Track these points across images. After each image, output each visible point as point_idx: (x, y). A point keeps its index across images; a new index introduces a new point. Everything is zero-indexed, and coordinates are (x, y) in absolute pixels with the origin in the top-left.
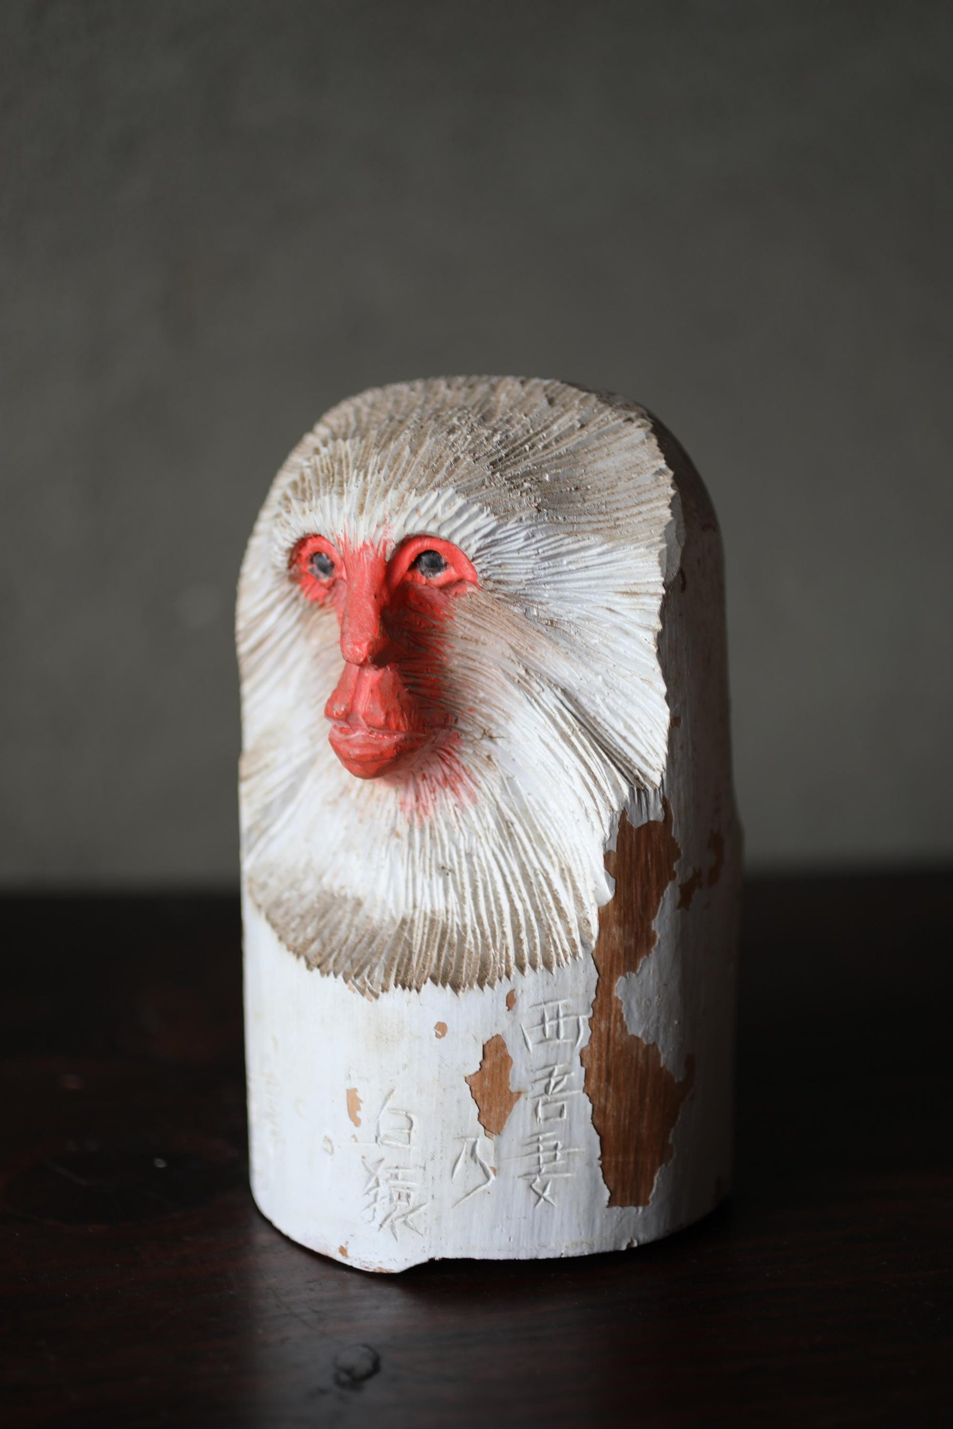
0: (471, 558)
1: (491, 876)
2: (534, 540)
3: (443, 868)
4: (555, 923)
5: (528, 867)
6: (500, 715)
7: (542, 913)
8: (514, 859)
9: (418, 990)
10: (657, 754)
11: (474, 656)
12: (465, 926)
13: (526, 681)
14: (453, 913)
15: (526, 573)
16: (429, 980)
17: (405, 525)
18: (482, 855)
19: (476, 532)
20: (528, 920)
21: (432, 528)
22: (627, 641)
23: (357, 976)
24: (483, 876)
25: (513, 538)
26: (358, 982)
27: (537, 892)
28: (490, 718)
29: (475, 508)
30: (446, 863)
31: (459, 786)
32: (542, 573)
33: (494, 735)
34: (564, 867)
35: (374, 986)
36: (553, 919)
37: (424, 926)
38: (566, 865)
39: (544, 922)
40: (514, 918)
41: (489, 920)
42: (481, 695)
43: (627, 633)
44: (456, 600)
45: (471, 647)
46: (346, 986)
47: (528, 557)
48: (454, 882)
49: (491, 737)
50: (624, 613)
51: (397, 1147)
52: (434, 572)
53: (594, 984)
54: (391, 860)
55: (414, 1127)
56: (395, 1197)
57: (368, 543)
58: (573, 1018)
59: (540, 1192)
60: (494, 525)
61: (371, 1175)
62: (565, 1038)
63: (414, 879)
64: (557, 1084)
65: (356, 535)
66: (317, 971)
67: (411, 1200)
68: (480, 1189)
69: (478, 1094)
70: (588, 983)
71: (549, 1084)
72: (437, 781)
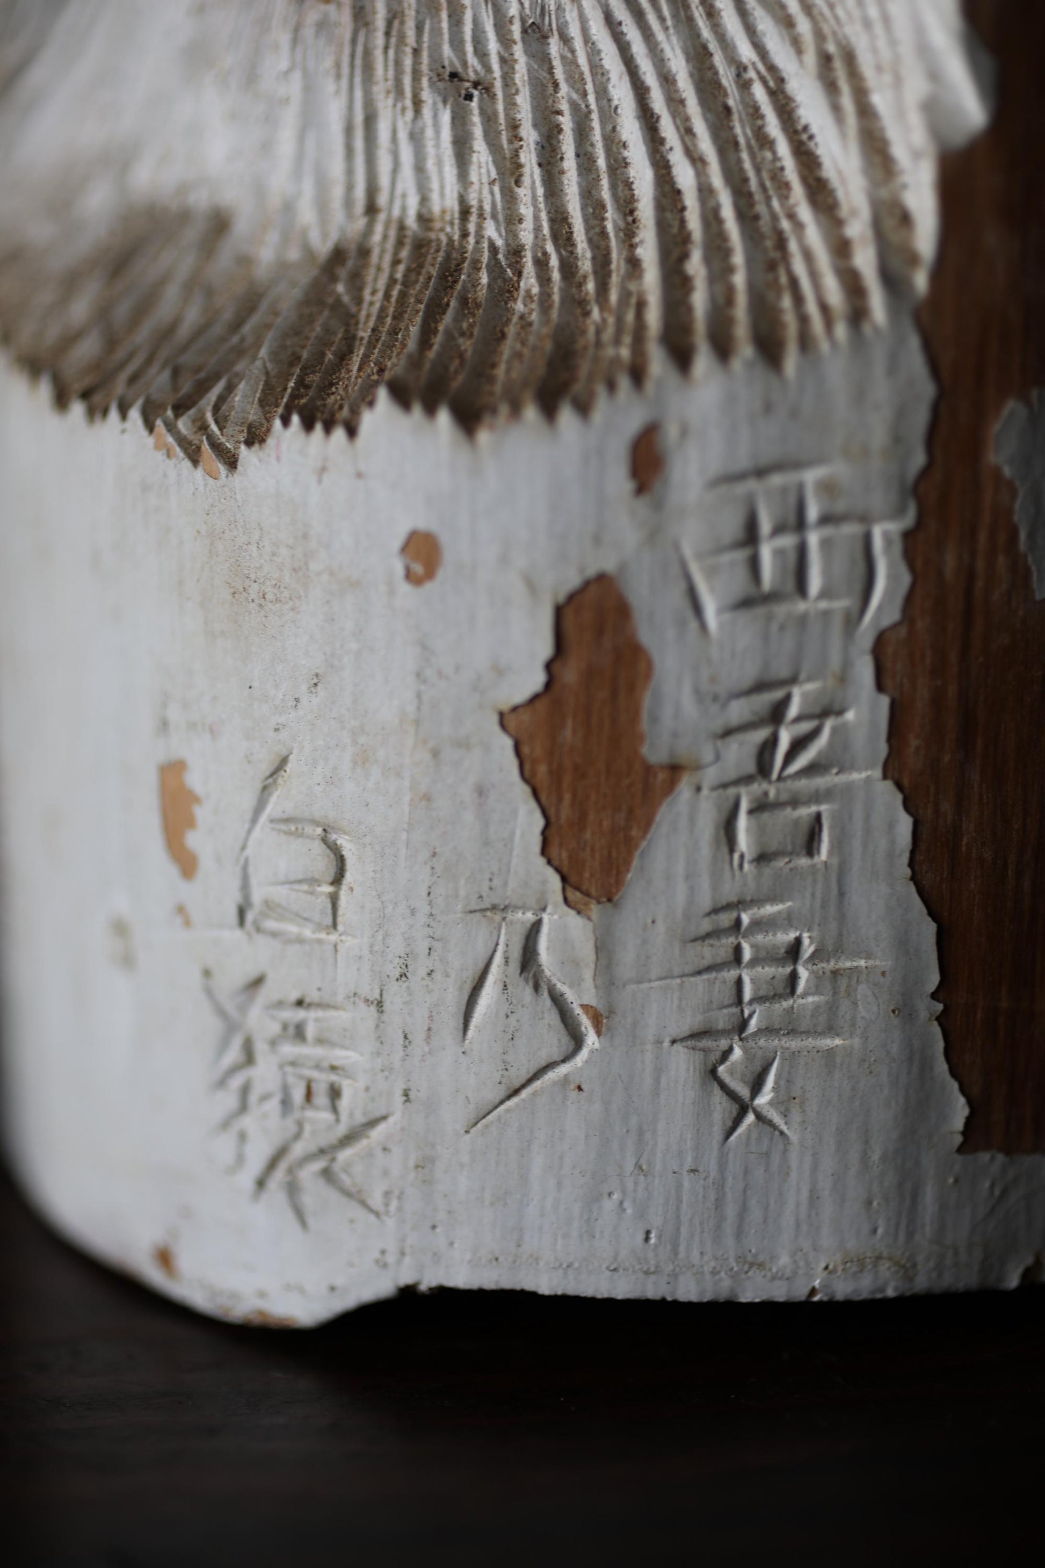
1: (602, 93)
3: (454, 75)
4: (799, 226)
5: (718, 60)
7: (758, 197)
8: (671, 31)
9: (352, 432)
12: (516, 252)
14: (481, 216)
16: (382, 394)
18: (574, 31)
20: (712, 218)
23: (180, 408)
24: (575, 96)
26: (183, 425)
27: (745, 134)
30: (465, 64)
34: (831, 48)
35: (229, 430)
36: (792, 216)
37: (396, 262)
38: (838, 43)
39: (765, 223)
40: (669, 215)
41: (588, 229)
46: (150, 441)
48: (489, 119)
51: (300, 940)
53: (920, 419)
54: (306, 74)
55: (349, 877)
56: (298, 1095)
58: (851, 529)
59: (744, 1091)
61: (231, 1026)
62: (825, 593)
63: (370, 120)
64: (798, 746)
66: (77, 409)
67: (344, 1103)
68: (551, 1076)
69: (542, 769)
70: (901, 414)
71: (773, 742)
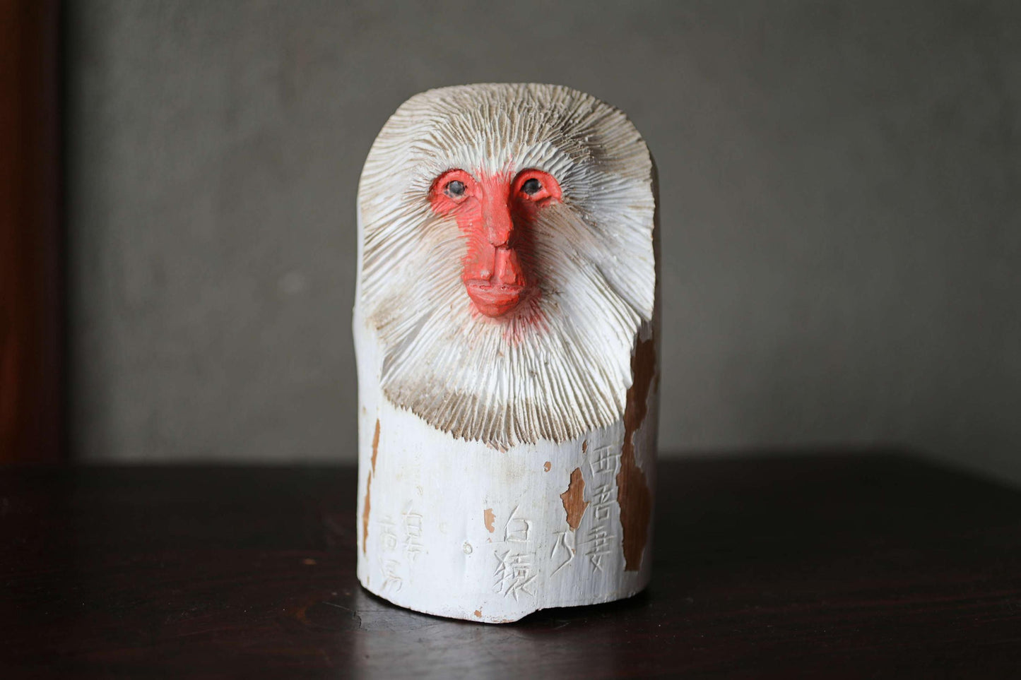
0: (560, 183)
2: (589, 174)
6: (562, 280)
10: (648, 302)
11: (548, 244)
13: (577, 259)
15: (585, 194)
16: (540, 437)
17: (523, 162)
18: (554, 363)
19: (564, 167)
21: (540, 165)
22: (635, 235)
23: (491, 439)
25: (580, 172)
26: (492, 442)
28: (555, 281)
29: (562, 154)
30: (533, 369)
31: (539, 322)
32: (593, 194)
33: (558, 291)
35: (503, 444)
42: (551, 267)
43: (635, 230)
44: (542, 209)
45: (546, 238)
47: (587, 184)
48: (539, 380)
49: (557, 293)
50: (633, 218)
51: (518, 543)
52: (533, 192)
53: (624, 436)
54: (498, 369)
55: (530, 528)
56: (516, 574)
57: (500, 174)
58: (612, 457)
59: (595, 563)
60: (572, 164)
61: (500, 562)
62: (610, 468)
63: (514, 380)
64: (605, 497)
65: (490, 169)
67: (527, 574)
68: (566, 564)
69: (567, 505)
70: (621, 435)
71: (600, 498)
72: (527, 320)
